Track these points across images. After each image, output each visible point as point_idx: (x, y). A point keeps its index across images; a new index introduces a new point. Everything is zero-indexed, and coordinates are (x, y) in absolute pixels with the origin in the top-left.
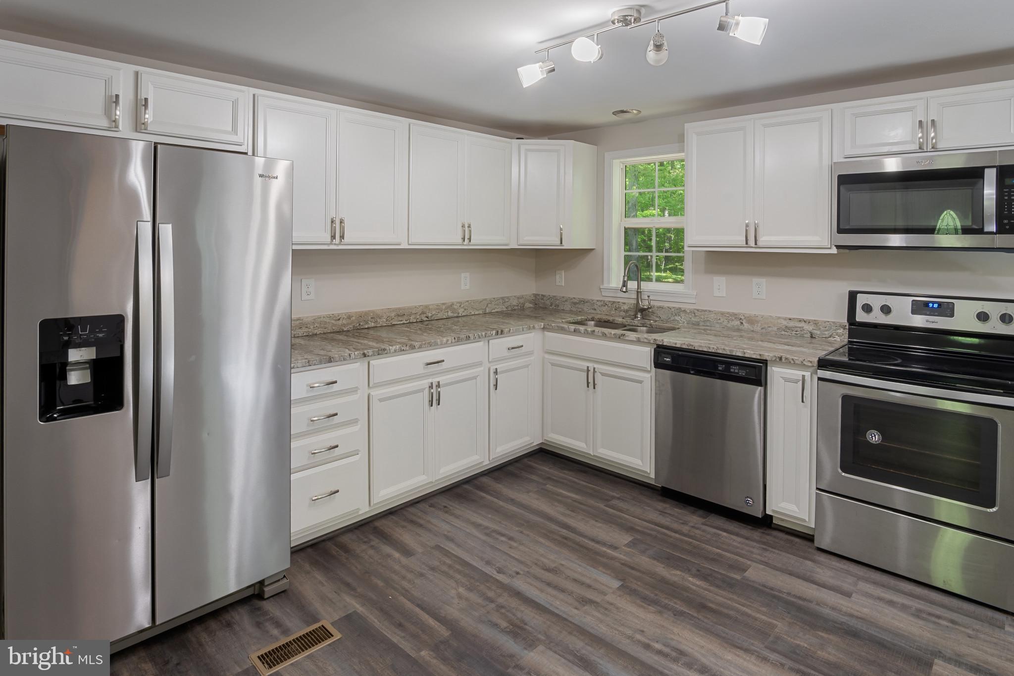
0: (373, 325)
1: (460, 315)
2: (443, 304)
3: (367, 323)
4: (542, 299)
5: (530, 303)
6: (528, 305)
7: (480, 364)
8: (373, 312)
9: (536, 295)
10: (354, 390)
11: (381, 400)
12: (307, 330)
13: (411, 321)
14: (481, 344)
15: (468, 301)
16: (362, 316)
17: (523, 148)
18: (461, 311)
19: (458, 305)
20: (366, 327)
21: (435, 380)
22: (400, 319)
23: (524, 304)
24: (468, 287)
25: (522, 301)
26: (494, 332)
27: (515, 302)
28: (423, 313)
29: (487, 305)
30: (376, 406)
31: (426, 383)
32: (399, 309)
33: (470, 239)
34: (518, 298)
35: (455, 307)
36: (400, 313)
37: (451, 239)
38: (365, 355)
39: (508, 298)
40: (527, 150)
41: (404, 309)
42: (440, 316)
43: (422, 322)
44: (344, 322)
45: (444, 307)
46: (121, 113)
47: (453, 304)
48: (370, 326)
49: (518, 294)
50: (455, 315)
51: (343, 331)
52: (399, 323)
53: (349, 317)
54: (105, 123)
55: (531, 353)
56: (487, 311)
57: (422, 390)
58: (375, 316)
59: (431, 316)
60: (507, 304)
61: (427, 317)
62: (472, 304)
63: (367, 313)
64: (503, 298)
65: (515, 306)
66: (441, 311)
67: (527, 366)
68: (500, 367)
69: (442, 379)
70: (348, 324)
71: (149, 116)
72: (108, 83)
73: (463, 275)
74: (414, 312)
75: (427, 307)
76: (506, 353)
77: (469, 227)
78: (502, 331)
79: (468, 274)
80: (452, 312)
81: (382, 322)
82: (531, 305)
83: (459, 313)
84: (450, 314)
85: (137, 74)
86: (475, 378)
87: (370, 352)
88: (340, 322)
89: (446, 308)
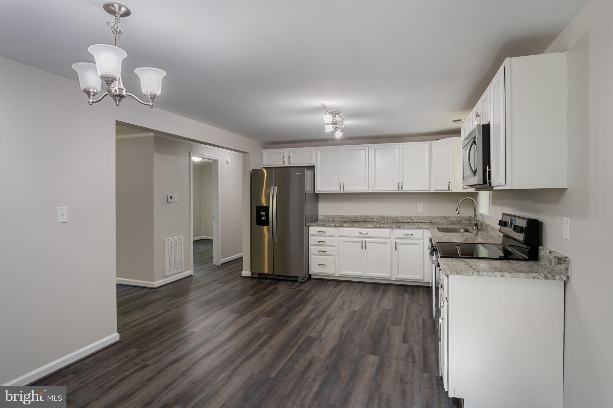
1: (415, 222)
2: (406, 216)
3: (368, 220)
5: (466, 220)
6: (464, 221)
8: (371, 216)
12: (345, 219)
13: (388, 221)
15: (420, 216)
16: (365, 217)
18: (416, 220)
19: (414, 217)
20: (368, 221)
21: (364, 240)
22: (383, 220)
23: (461, 221)
24: (421, 210)
25: (459, 219)
26: (395, 227)
27: (454, 219)
28: (394, 219)
29: (433, 219)
31: (360, 240)
32: (383, 216)
34: (456, 218)
35: (412, 218)
36: (383, 218)
38: (336, 226)
39: (448, 217)
41: (385, 216)
42: (404, 221)
43: (394, 222)
44: (359, 218)
45: (406, 217)
47: (411, 217)
48: (369, 221)
49: (457, 216)
50: (412, 221)
51: (358, 221)
52: (382, 221)
53: (361, 217)
57: (359, 242)
58: (372, 218)
59: (399, 221)
60: (447, 220)
61: (397, 221)
62: (423, 217)
63: (368, 216)
64: (444, 217)
65: (454, 221)
66: (404, 219)
69: (367, 240)
70: (360, 219)
73: (419, 205)
74: (389, 218)
75: (397, 216)
78: (400, 227)
79: (422, 204)
80: (411, 220)
81: (375, 220)
82: (468, 222)
83: (415, 221)
84: (409, 221)
86: (384, 243)
88: (357, 218)
89: (407, 218)
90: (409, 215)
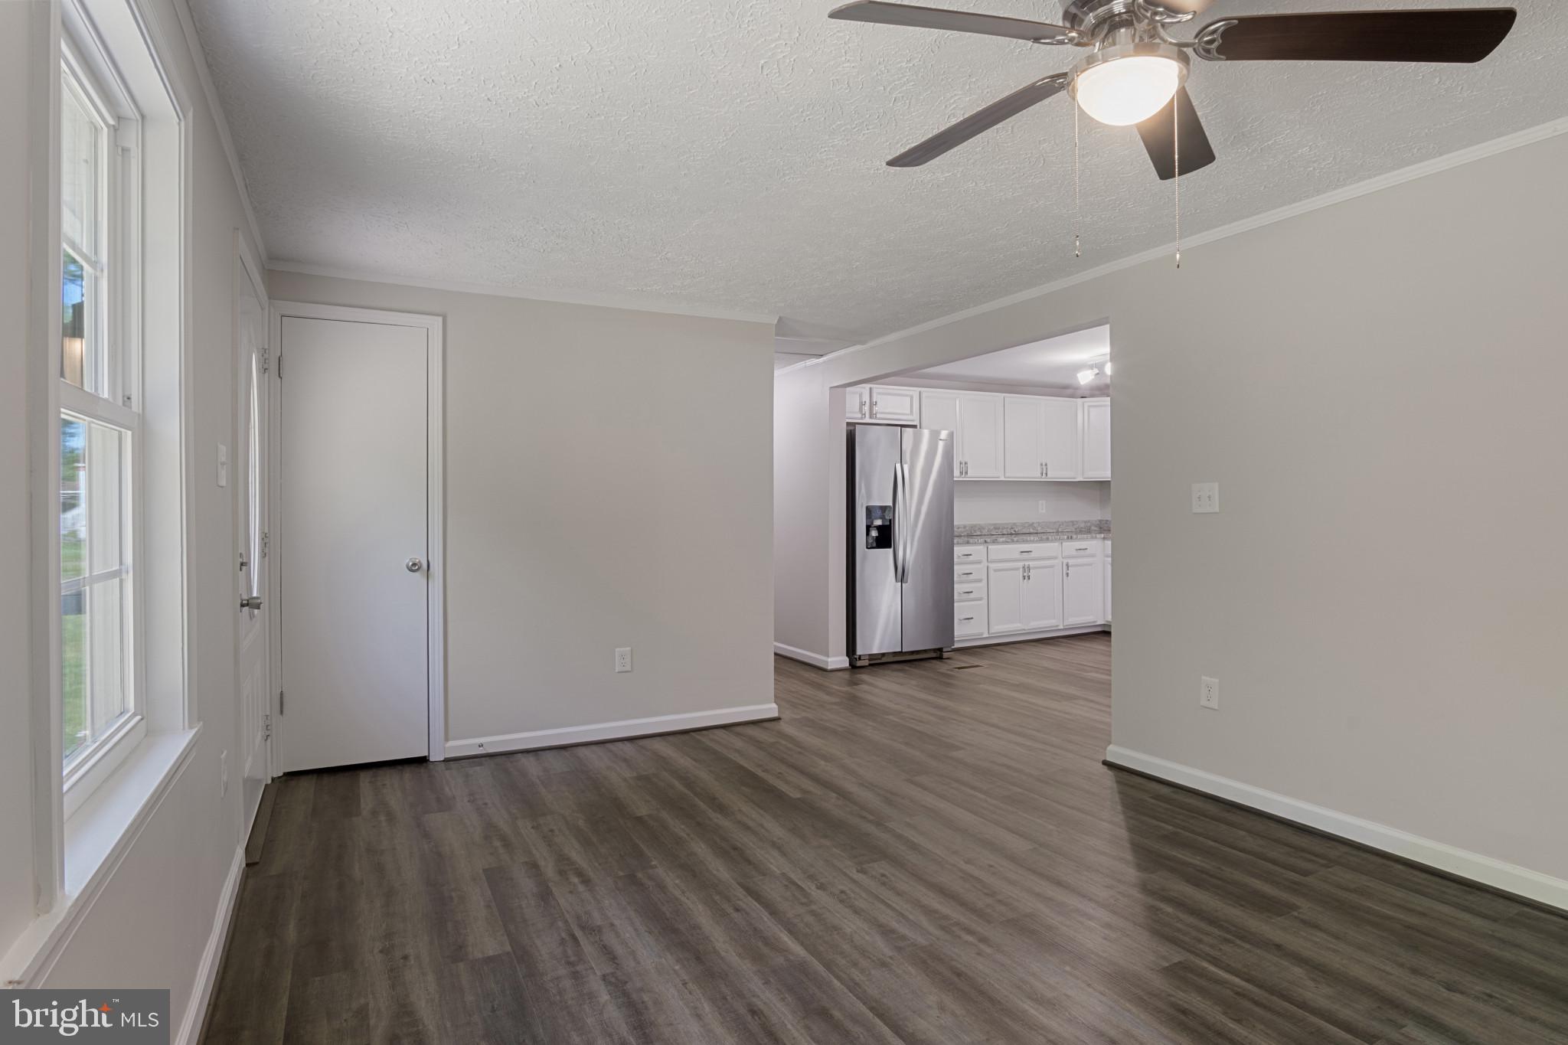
0: (979, 533)
1: (1038, 532)
2: (1026, 522)
4: (1106, 523)
5: (1096, 526)
6: (1093, 528)
7: (1055, 558)
8: (980, 524)
9: (1100, 521)
10: (979, 562)
11: (995, 571)
13: (1004, 533)
14: (1056, 544)
15: (1044, 522)
16: (973, 527)
17: (1086, 405)
18: (1040, 529)
19: (1037, 524)
20: (975, 534)
21: (1027, 563)
22: (997, 530)
23: (1090, 527)
24: (1044, 511)
25: (1088, 524)
26: (1066, 537)
27: (1082, 525)
28: (1012, 528)
29: (1061, 524)
30: (991, 572)
31: (1021, 564)
32: (996, 524)
33: (1046, 474)
34: (1085, 522)
35: (1035, 525)
36: (997, 527)
37: (1035, 474)
38: (986, 542)
39: (1077, 522)
40: (1089, 406)
41: (999, 524)
42: (1025, 531)
43: (1012, 534)
44: (962, 530)
46: (866, 408)
47: (1033, 523)
49: (1086, 519)
50: (1035, 531)
51: (961, 536)
52: (996, 533)
53: (965, 527)
54: (860, 416)
55: (1093, 556)
56: (1060, 530)
57: (1017, 569)
58: (981, 528)
59: (1018, 531)
60: (1077, 524)
61: (1015, 532)
62: (1048, 524)
63: (975, 526)
64: (1072, 522)
65: (1082, 528)
66: (1025, 527)
67: (1090, 565)
68: (1071, 562)
69: (1032, 564)
70: (964, 531)
71: (876, 409)
72: (861, 395)
73: (1041, 502)
74: (1004, 525)
75: (1014, 524)
76: (1074, 553)
77: (1046, 465)
78: (1072, 539)
79: (1044, 502)
80: (1033, 528)
81: (985, 532)
82: (1096, 529)
83: (1037, 530)
84: (1032, 531)
85: (871, 389)
86: (1052, 567)
87: (988, 540)
89: (1028, 525)
90: (1030, 521)
